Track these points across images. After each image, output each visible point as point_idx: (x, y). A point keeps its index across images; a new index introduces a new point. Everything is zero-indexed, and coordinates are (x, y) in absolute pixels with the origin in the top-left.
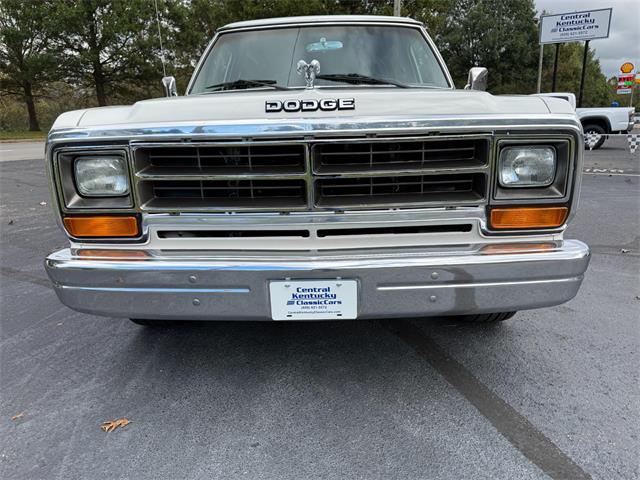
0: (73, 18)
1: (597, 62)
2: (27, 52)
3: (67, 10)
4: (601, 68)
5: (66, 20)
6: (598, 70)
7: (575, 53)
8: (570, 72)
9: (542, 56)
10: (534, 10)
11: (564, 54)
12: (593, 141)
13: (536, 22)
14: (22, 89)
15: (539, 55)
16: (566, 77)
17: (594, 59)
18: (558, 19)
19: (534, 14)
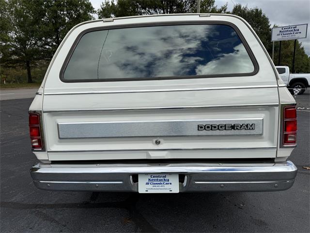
0: (47, 32)
1: (303, 48)
2: (28, 47)
3: (45, 28)
4: (305, 51)
5: (44, 32)
6: (304, 52)
7: (291, 44)
8: (289, 54)
9: (274, 46)
10: (269, 24)
11: (285, 45)
12: (296, 92)
13: (270, 30)
14: (26, 63)
15: (272, 46)
16: (287, 56)
17: (301, 47)
18: (281, 29)
19: (269, 26)
